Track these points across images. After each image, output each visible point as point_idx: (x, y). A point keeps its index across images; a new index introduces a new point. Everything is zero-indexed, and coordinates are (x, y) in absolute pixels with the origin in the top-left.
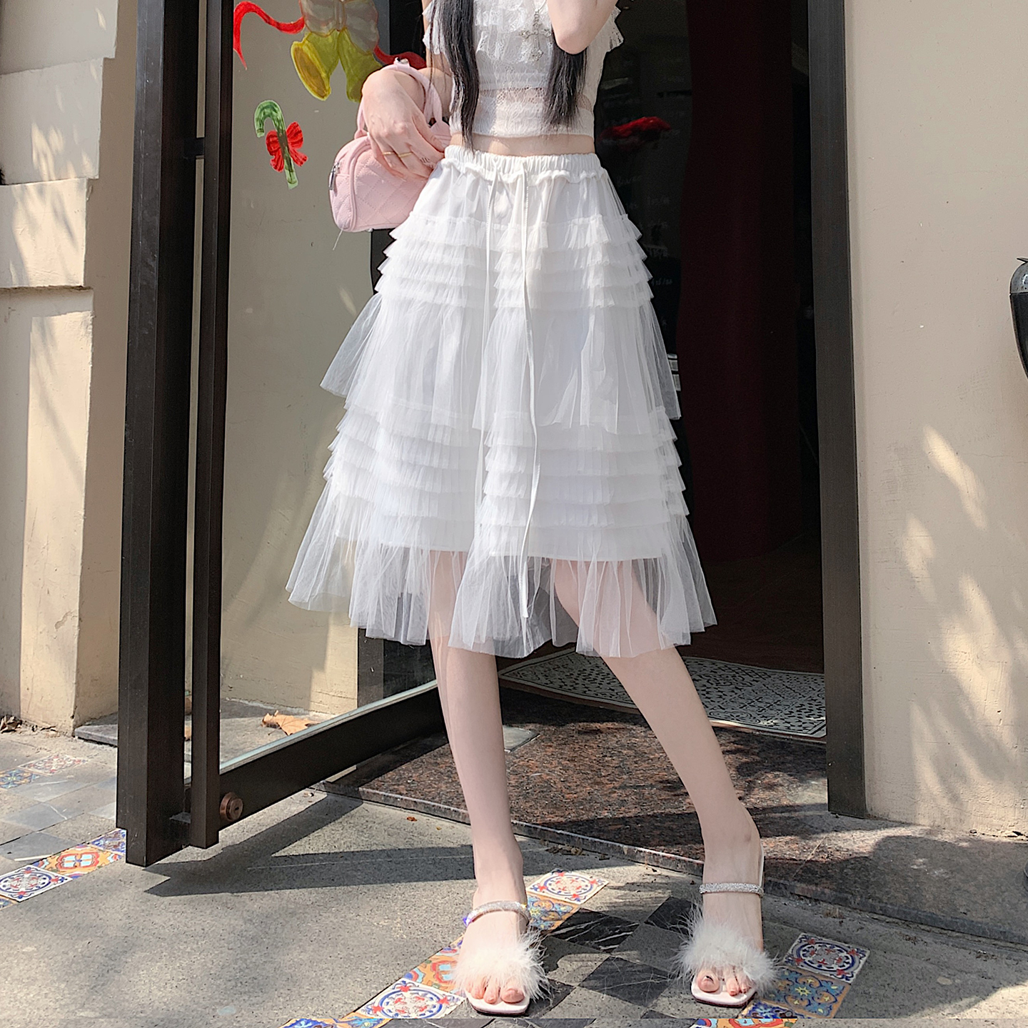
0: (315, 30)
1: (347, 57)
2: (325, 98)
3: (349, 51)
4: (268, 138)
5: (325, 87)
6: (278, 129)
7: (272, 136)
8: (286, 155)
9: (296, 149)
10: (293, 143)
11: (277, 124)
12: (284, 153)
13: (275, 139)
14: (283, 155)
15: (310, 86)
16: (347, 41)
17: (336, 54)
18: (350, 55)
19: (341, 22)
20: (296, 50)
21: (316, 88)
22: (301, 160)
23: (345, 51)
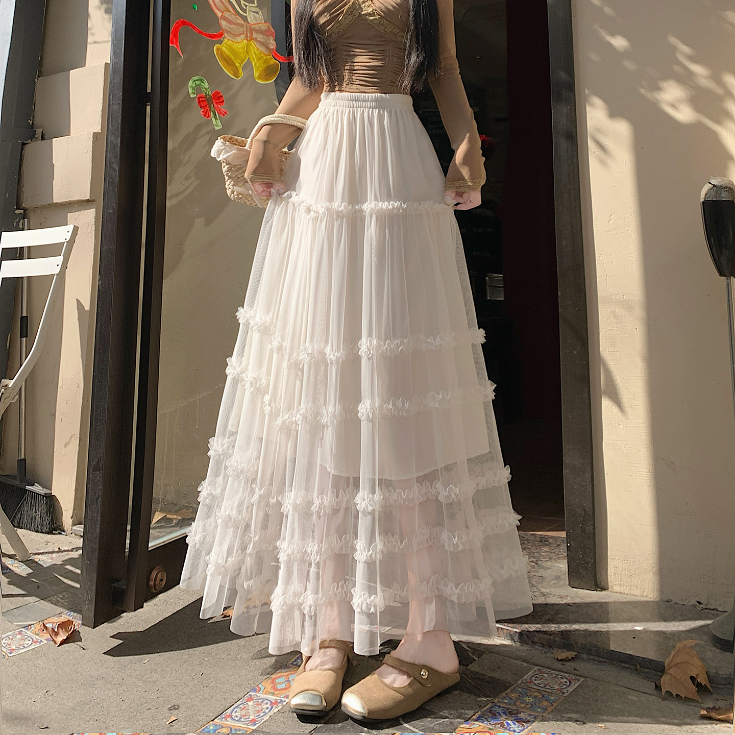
0: (231, 39)
1: (254, 56)
2: (239, 78)
3: (255, 52)
4: (199, 98)
5: (238, 72)
6: (206, 94)
7: (201, 97)
8: (212, 109)
9: (219, 106)
10: (216, 103)
11: (205, 91)
12: (210, 108)
13: (204, 99)
14: (210, 109)
15: (228, 70)
16: (253, 47)
17: (246, 53)
18: (256, 55)
19: (249, 36)
20: (218, 49)
21: (232, 72)
22: (223, 113)
23: (252, 52)
